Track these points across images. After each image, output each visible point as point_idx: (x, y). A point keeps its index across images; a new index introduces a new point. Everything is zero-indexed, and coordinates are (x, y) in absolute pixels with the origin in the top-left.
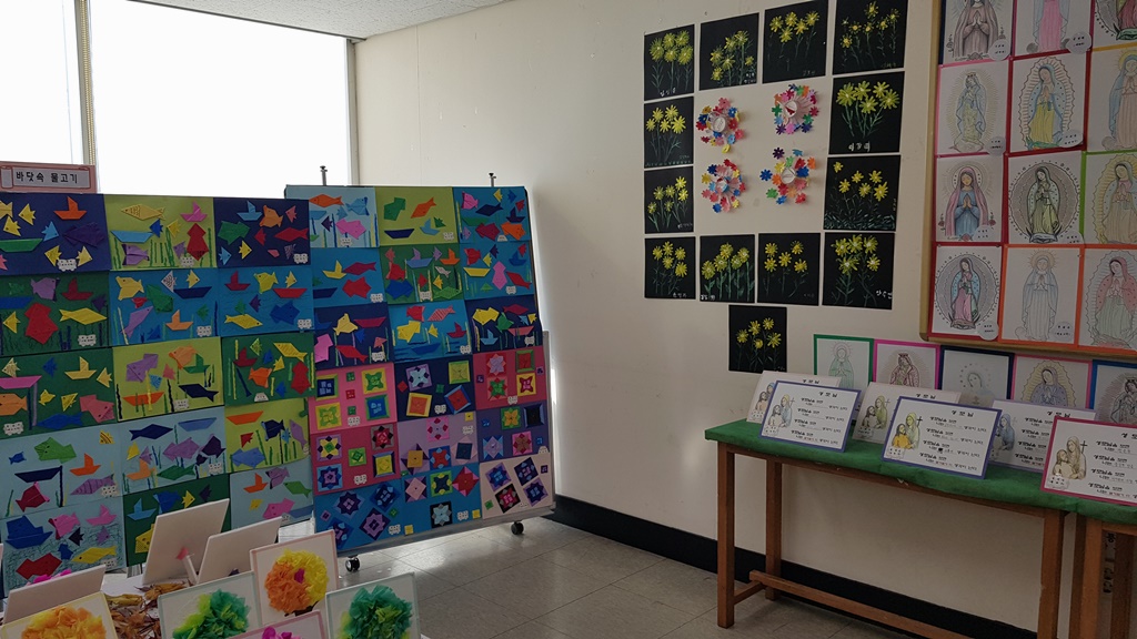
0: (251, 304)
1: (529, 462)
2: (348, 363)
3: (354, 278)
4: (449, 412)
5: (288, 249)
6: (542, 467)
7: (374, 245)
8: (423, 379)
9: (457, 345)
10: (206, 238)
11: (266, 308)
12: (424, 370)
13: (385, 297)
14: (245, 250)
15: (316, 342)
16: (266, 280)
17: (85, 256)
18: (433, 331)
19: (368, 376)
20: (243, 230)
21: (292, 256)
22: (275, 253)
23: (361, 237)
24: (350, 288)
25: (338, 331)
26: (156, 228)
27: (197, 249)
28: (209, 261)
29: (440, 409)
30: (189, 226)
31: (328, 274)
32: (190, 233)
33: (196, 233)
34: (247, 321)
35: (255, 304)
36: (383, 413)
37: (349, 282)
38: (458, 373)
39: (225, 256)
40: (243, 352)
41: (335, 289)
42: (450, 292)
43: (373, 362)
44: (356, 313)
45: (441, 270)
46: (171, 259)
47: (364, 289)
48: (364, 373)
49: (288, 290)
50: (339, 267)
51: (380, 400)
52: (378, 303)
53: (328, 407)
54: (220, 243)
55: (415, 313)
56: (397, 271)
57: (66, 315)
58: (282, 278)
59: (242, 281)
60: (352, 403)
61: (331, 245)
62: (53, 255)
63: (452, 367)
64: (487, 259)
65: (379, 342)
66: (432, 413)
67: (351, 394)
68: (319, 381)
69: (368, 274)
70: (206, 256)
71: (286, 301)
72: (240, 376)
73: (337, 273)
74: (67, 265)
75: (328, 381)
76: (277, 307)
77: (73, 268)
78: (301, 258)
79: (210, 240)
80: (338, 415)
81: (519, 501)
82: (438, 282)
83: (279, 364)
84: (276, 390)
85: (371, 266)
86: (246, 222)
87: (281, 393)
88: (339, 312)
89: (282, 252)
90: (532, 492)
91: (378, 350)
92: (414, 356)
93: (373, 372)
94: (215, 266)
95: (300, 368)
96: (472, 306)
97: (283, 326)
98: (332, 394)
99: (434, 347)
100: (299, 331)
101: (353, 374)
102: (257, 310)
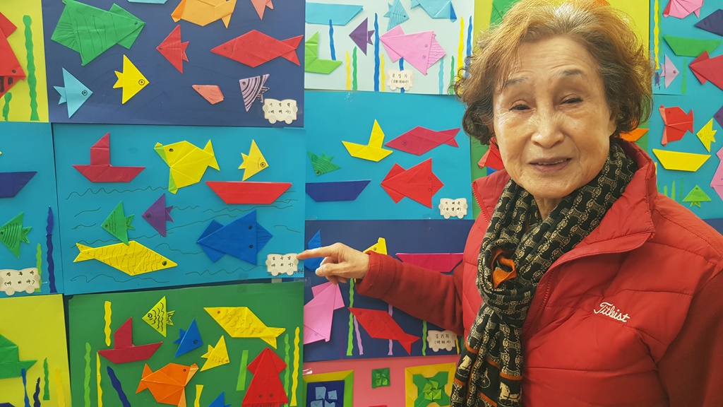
0: (147, 216)
2: (374, 349)
3: (409, 161)
5: (249, 86)
10: (16, 43)
11: (187, 228)
14: (131, 81)
15: (308, 297)
16: (186, 160)
20: (126, 27)
21: (258, 105)
23: (434, 70)
24: (399, 184)
28: (26, 104)
31: (355, 149)
34: (136, 258)
37: (397, 170)
39: (75, 92)
41: (365, 183)
43: (429, 351)
44: (403, 238)
47: (425, 185)
48: (410, 372)
49: (247, 187)
52: (455, 220)
54: (60, 59)
58: (231, 158)
59: (121, 158)
61: (366, 85)
64: (707, 133)
68: (311, 386)
69: (439, 154)
70: (19, 92)
71: (240, 212)
72: (117, 384)
75: (330, 386)
76: (214, 227)
78: (280, 110)
79: (27, 48)
85: (448, 137)
86: (137, 9)
89: (233, 93)
93: (430, 370)
94: (44, 117)
97: (231, 267)
100: (268, 281)
101: (385, 373)
102: (163, 231)
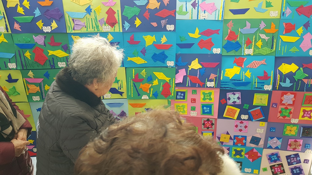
0: (141, 52)
1: (297, 156)
2: (193, 85)
3: (205, 38)
4: (250, 119)
5: (163, 22)
6: (305, 160)
7: (220, 19)
8: (236, 100)
9: (263, 84)
10: (116, 15)
11: (149, 54)
12: (238, 95)
13: (222, 51)
14: (138, 22)
15: (177, 72)
16: (149, 39)
17: (54, 25)
18: (248, 74)
19: (204, 94)
20: (137, 11)
21: (165, 26)
22: (155, 24)
23: (213, 13)
24: (202, 44)
25: (190, 67)
26: (89, 10)
27: (112, 22)
28: (118, 28)
29: (244, 117)
30: (107, 9)
31: (191, 35)
32: (107, 13)
33: (110, 13)
34: (139, 60)
35: (144, 52)
36: (210, 112)
37: (202, 40)
38: (260, 100)
39: (127, 25)
40: (137, 76)
41: (193, 44)
42: (267, 50)
43: (207, 87)
44: (202, 59)
45: (263, 36)
46: (97, 27)
47: (209, 45)
48: (202, 91)
49: (162, 45)
50: (197, 31)
51: (210, 106)
52: (216, 54)
53: (181, 105)
54: (124, 19)
55: (239, 62)
56: (232, 35)
57: (51, 53)
58: (159, 38)
59: (136, 39)
60: (193, 105)
61: (195, 18)
62: (40, 24)
63: (256, 96)
64: (300, 31)
65: (212, 76)
66: (239, 118)
67: (194, 101)
68: (177, 92)
69: (214, 37)
70: (117, 26)
72: (135, 86)
73: (196, 35)
74: (47, 29)
75: (182, 92)
76: (155, 55)
77: (49, 31)
78: (170, 27)
79: (118, 17)
80: (186, 109)
81: (284, 172)
82: (259, 44)
83: (156, 82)
84: (154, 95)
85: (217, 32)
86: (139, 7)
87: (156, 96)
88: (192, 57)
89: (159, 24)
90: (294, 170)
91: (211, 81)
92: (233, 86)
93: (207, 91)
94: (121, 31)
95: (167, 86)
96: (279, 60)
97: (159, 63)
98: (184, 99)
99: (246, 84)
100: (167, 67)
101: (195, 91)
102: (144, 55)
